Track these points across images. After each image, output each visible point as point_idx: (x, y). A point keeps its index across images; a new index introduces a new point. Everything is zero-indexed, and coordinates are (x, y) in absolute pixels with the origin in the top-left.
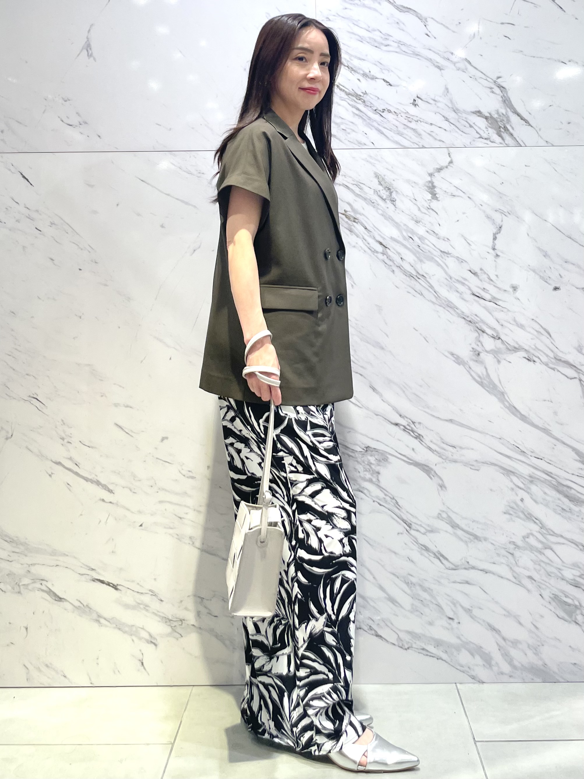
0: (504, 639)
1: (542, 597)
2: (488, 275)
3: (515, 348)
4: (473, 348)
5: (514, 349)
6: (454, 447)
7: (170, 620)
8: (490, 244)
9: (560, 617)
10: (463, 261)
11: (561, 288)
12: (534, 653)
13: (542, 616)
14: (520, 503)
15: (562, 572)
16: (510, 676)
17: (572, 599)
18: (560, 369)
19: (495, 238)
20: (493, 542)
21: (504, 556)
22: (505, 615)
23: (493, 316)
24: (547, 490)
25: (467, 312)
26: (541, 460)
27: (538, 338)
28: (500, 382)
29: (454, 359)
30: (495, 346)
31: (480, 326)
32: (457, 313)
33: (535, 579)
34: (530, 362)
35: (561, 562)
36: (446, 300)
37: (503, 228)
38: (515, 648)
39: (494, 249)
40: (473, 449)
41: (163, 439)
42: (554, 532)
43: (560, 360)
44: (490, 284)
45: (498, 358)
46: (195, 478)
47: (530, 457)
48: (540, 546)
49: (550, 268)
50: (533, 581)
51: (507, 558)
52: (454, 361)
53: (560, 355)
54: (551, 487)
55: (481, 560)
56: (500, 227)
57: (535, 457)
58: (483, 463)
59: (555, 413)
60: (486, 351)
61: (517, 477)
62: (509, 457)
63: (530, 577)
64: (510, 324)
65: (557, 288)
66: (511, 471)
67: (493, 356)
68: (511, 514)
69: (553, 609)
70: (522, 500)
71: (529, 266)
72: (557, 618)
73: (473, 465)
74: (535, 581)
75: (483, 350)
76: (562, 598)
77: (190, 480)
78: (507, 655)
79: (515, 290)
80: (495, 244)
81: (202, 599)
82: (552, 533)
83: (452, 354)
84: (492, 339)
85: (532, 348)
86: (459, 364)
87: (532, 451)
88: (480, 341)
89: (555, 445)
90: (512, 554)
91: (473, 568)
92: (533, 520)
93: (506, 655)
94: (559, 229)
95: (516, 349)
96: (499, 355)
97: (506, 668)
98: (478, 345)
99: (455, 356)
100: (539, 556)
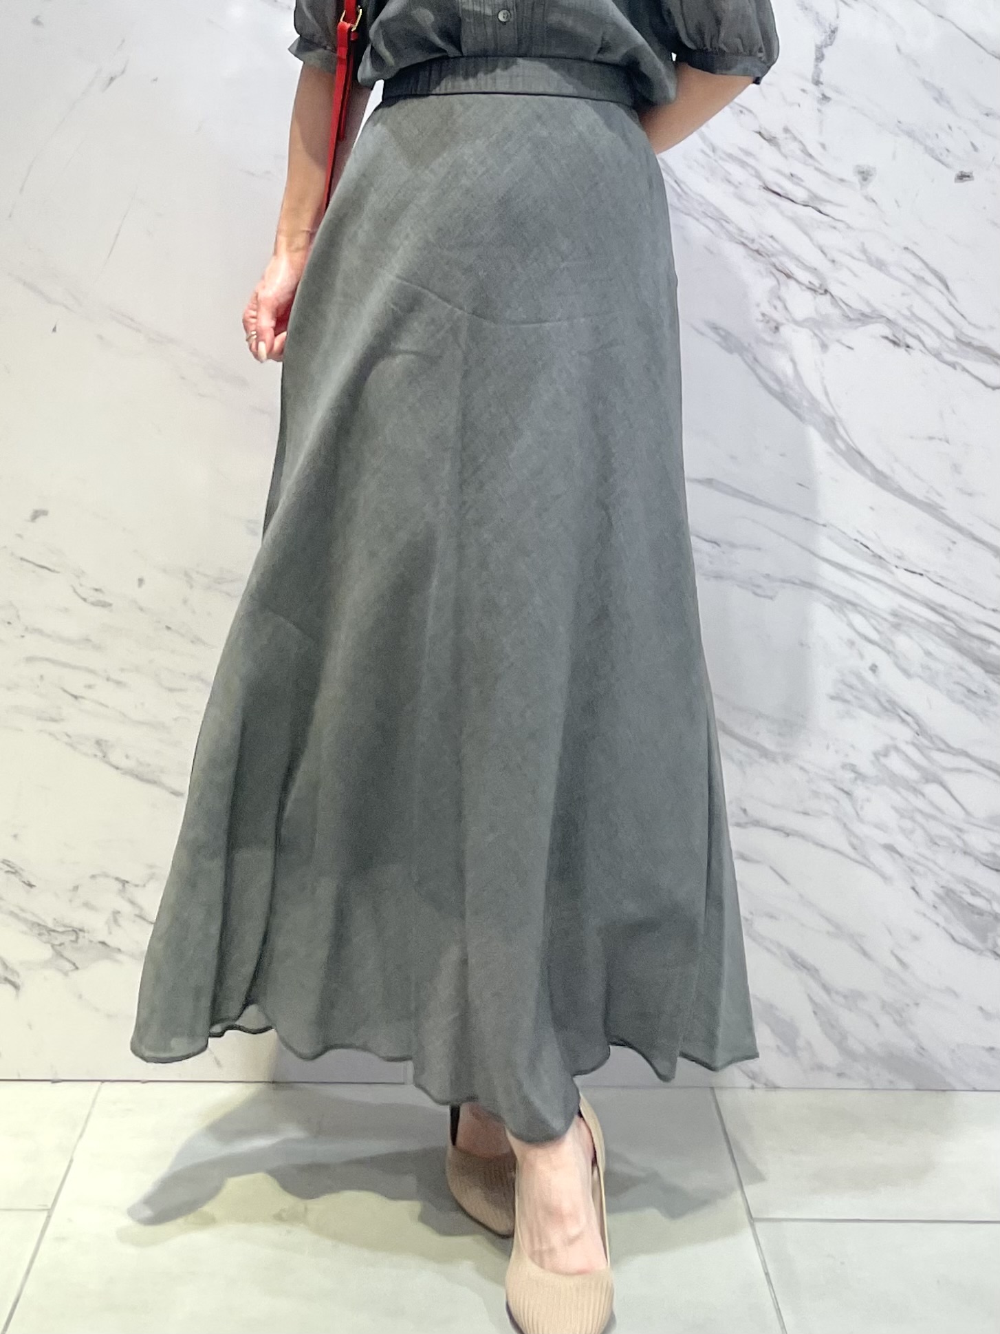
0: (826, 989)
1: (917, 893)
2: (801, 142)
3: (863, 314)
4: (763, 315)
5: (862, 318)
6: (715, 543)
7: (51, 931)
8: (809, 70)
9: (961, 941)
10: (744, 111)
11: (974, 174)
12: (895, 1021)
13: (916, 938)
14: (869, 676)
15: (965, 837)
16: (840, 1075)
17: (988, 900)
18: (968, 364)
19: (820, 58)
20: (807, 766)
21: (829, 797)
22: (828, 933)
23: (811, 239)
24: (931, 646)
25: (751, 230)
26: (919, 576)
27: (918, 293)
28: (827, 394)
29: (718, 339)
30: (816, 310)
31: (782, 263)
32: (728, 232)
33: (899, 850)
34: (896, 347)
35: (963, 812)
36: (701, 200)
37: (838, 34)
38: (850, 1010)
39: (817, 83)
40: (759, 549)
41: (36, 515)
42: (948, 746)
43: (969, 344)
44: (807, 165)
45: (821, 336)
46: (110, 605)
47: (894, 569)
48: (913, 775)
49: (950, 128)
50: (896, 856)
51: (838, 802)
52: (718, 343)
53: (970, 332)
54: (939, 637)
55: (774, 806)
56: (833, 32)
57: (906, 570)
58: (783, 581)
59: (956, 468)
60: (796, 323)
61: (864, 616)
62: (844, 569)
63: (890, 848)
64: (853, 258)
65: (965, 176)
66: (849, 602)
67: (812, 334)
68: (845, 701)
69: (943, 923)
70: (874, 668)
71: (899, 122)
72: (953, 942)
73: (759, 586)
74: (901, 855)
75: (787, 320)
76: (964, 896)
77: (98, 611)
78: (832, 1026)
79: (865, 179)
80: (821, 71)
81: (124, 882)
82: (943, 746)
83: (715, 328)
84: (809, 294)
85: (903, 315)
86: (730, 351)
87: (899, 554)
88: (779, 298)
89: (954, 543)
90: (847, 793)
91: (757, 823)
92: (900, 717)
93: (830, 1026)
94: (972, 35)
95: (865, 318)
96: (826, 331)
97: (830, 1055)
98: (775, 308)
99: (723, 333)
100: (911, 797)
